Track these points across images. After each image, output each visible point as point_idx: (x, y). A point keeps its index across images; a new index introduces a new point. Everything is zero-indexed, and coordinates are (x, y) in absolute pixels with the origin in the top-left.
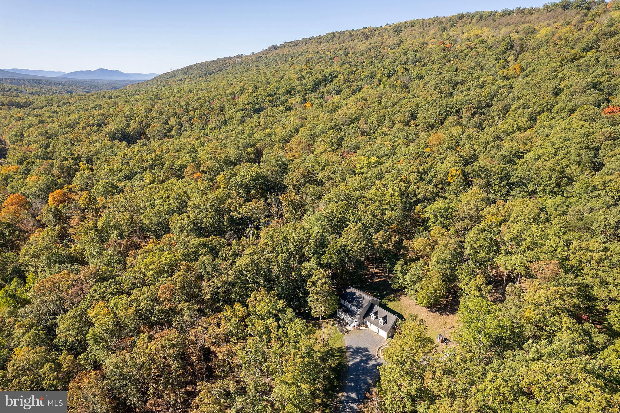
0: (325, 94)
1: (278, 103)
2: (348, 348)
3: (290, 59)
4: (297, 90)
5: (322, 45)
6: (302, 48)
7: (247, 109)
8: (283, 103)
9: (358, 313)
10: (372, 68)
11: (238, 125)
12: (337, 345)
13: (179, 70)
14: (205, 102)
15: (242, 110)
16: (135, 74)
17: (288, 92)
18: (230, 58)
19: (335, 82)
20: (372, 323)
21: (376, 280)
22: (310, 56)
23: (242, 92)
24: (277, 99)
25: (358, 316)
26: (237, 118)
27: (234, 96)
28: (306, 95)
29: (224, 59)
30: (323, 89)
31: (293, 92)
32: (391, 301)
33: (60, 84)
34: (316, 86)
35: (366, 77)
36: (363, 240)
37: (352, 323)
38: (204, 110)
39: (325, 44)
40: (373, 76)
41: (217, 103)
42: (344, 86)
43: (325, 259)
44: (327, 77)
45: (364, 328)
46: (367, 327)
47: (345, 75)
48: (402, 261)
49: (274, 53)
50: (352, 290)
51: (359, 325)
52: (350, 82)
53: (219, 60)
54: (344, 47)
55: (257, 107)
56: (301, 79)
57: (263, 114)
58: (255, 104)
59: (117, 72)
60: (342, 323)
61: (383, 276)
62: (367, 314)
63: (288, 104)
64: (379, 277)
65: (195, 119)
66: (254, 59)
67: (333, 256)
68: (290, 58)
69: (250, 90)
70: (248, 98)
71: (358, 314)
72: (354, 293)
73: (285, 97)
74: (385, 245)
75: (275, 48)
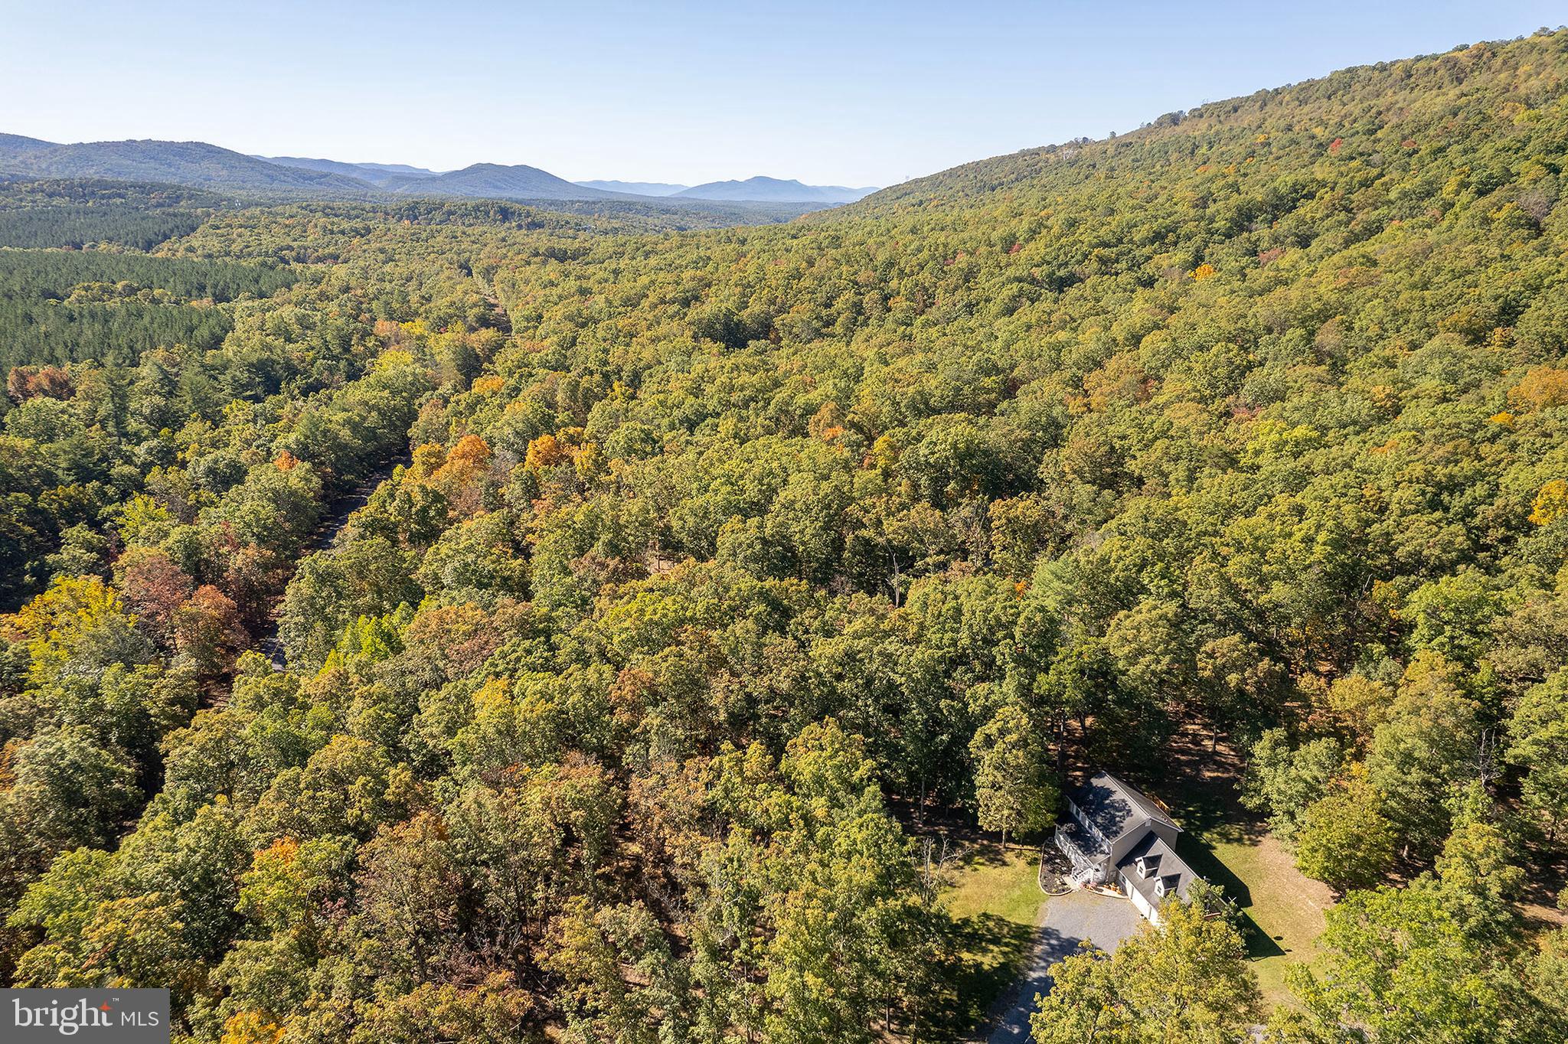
0: (1264, 245)
1: (1123, 265)
2: (1047, 933)
3: (1204, 150)
4: (1182, 231)
5: (1306, 109)
6: (1248, 118)
7: (1034, 279)
8: (1134, 265)
9: (1105, 848)
10: (1434, 169)
11: (996, 317)
12: (1018, 918)
13: (922, 180)
14: (933, 257)
15: (1020, 280)
16: (832, 188)
17: (1158, 237)
18: (1053, 149)
19: (1301, 211)
20: (1137, 886)
21: (1208, 774)
22: (1261, 138)
23: (1033, 234)
24: (1122, 254)
25: (1101, 857)
26: (998, 301)
27: (1010, 244)
28: (1206, 246)
29: (1036, 153)
30: (1261, 231)
31: (1171, 237)
32: (1229, 841)
33: (667, 211)
34: (1244, 219)
35: (1404, 195)
36: (1165, 652)
37: (1086, 870)
38: (925, 277)
39: (1317, 105)
40: (1430, 191)
41: (963, 260)
42: (1328, 222)
43: (1044, 683)
44: (1281, 198)
45: (1116, 894)
46: (1124, 891)
47: (1339, 191)
48: (1280, 733)
49: (1168, 132)
50: (1106, 782)
51: (1102, 883)
52: (1350, 211)
53: (1023, 154)
54: (1374, 110)
55: (1062, 273)
56: (1203, 203)
57: (1073, 292)
58: (1060, 266)
59: (792, 185)
60: (1058, 864)
61: (1233, 765)
62: (1127, 860)
63: (1149, 269)
64: (1221, 766)
65: (898, 299)
66: (1111, 151)
67: (1067, 679)
68: (1205, 147)
69: (1056, 230)
70: (1043, 251)
71: (1102, 852)
72: (1109, 793)
73: (1147, 250)
74: (1233, 679)
75: (1175, 119)
